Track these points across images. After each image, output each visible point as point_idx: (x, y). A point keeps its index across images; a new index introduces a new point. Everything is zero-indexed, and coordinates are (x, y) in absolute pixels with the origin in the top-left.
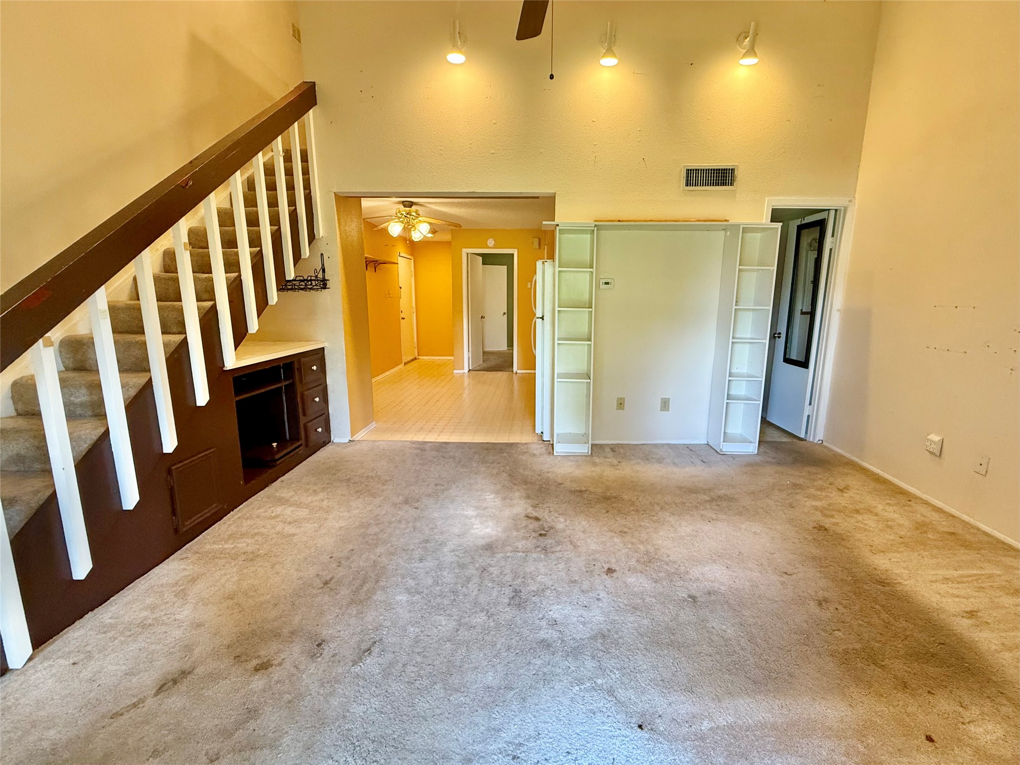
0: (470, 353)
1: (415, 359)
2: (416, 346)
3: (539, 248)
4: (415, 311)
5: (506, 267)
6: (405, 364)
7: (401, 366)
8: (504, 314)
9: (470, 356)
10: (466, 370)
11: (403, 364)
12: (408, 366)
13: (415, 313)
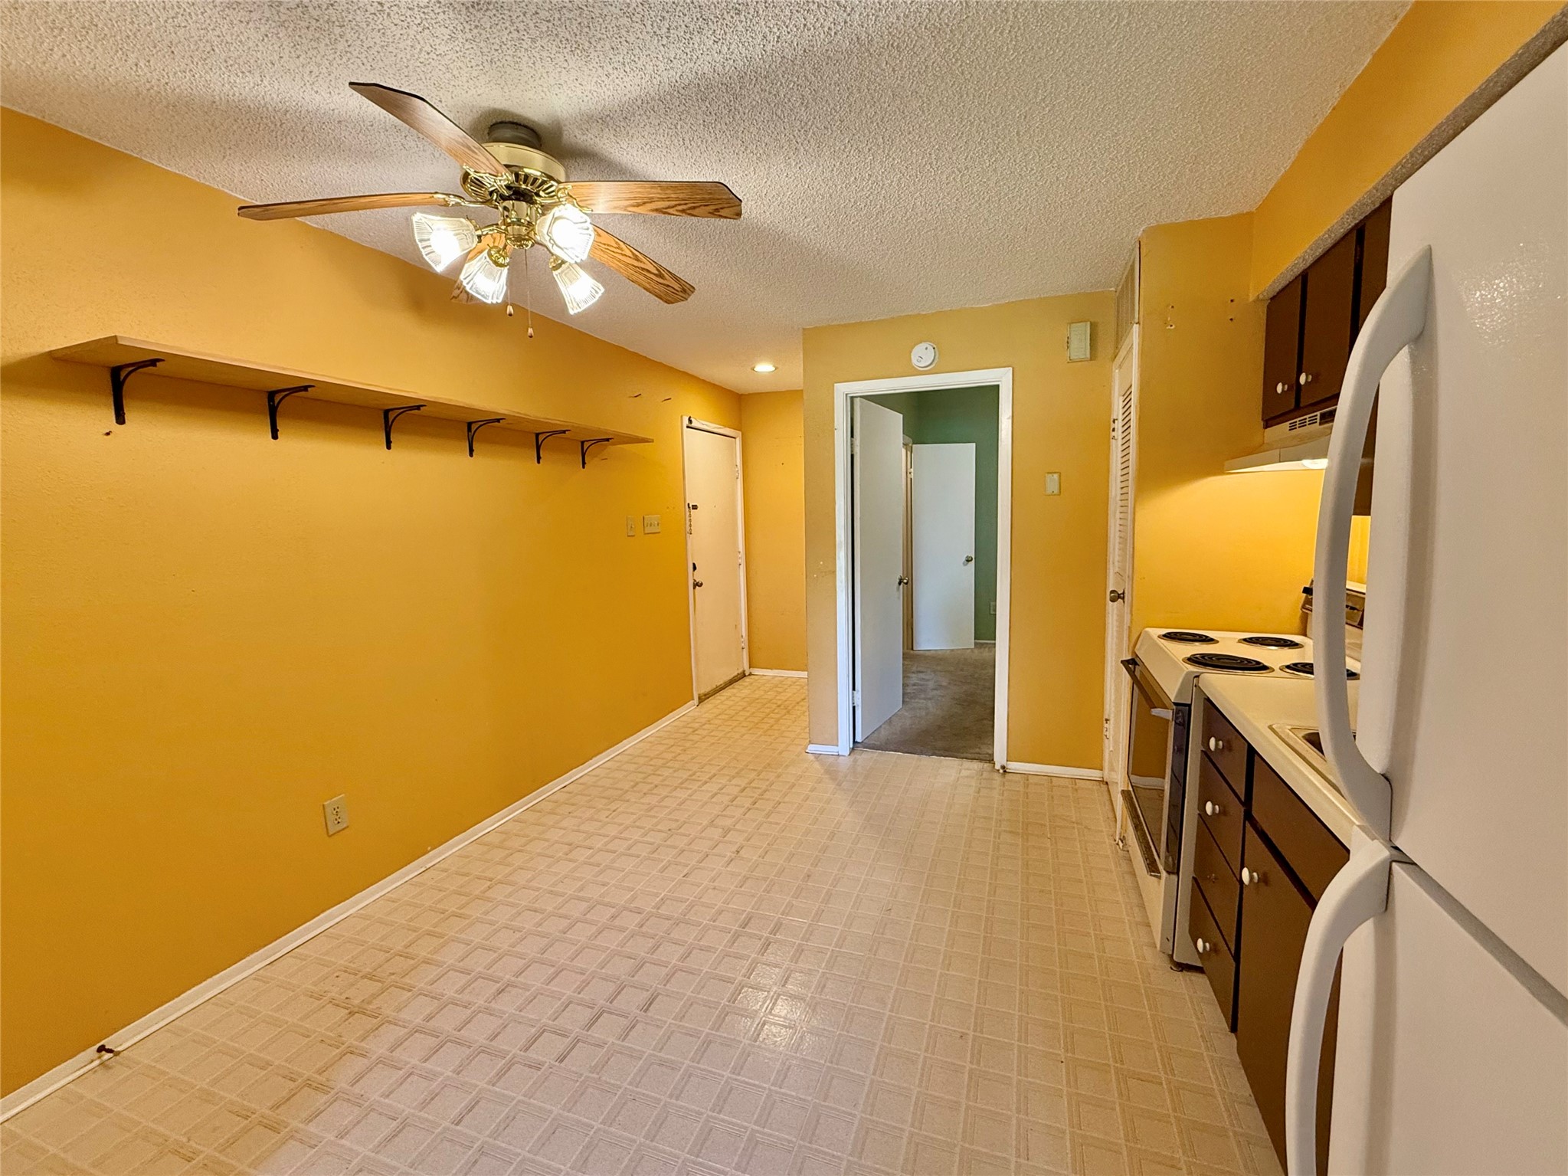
0: (858, 694)
1: (743, 675)
2: (745, 645)
3: (1093, 357)
4: (743, 561)
5: (974, 444)
6: (702, 699)
7: (689, 709)
8: (968, 560)
9: (858, 702)
10: (844, 745)
11: (696, 701)
12: (708, 704)
13: (743, 568)
